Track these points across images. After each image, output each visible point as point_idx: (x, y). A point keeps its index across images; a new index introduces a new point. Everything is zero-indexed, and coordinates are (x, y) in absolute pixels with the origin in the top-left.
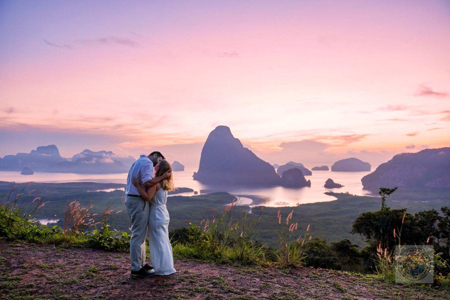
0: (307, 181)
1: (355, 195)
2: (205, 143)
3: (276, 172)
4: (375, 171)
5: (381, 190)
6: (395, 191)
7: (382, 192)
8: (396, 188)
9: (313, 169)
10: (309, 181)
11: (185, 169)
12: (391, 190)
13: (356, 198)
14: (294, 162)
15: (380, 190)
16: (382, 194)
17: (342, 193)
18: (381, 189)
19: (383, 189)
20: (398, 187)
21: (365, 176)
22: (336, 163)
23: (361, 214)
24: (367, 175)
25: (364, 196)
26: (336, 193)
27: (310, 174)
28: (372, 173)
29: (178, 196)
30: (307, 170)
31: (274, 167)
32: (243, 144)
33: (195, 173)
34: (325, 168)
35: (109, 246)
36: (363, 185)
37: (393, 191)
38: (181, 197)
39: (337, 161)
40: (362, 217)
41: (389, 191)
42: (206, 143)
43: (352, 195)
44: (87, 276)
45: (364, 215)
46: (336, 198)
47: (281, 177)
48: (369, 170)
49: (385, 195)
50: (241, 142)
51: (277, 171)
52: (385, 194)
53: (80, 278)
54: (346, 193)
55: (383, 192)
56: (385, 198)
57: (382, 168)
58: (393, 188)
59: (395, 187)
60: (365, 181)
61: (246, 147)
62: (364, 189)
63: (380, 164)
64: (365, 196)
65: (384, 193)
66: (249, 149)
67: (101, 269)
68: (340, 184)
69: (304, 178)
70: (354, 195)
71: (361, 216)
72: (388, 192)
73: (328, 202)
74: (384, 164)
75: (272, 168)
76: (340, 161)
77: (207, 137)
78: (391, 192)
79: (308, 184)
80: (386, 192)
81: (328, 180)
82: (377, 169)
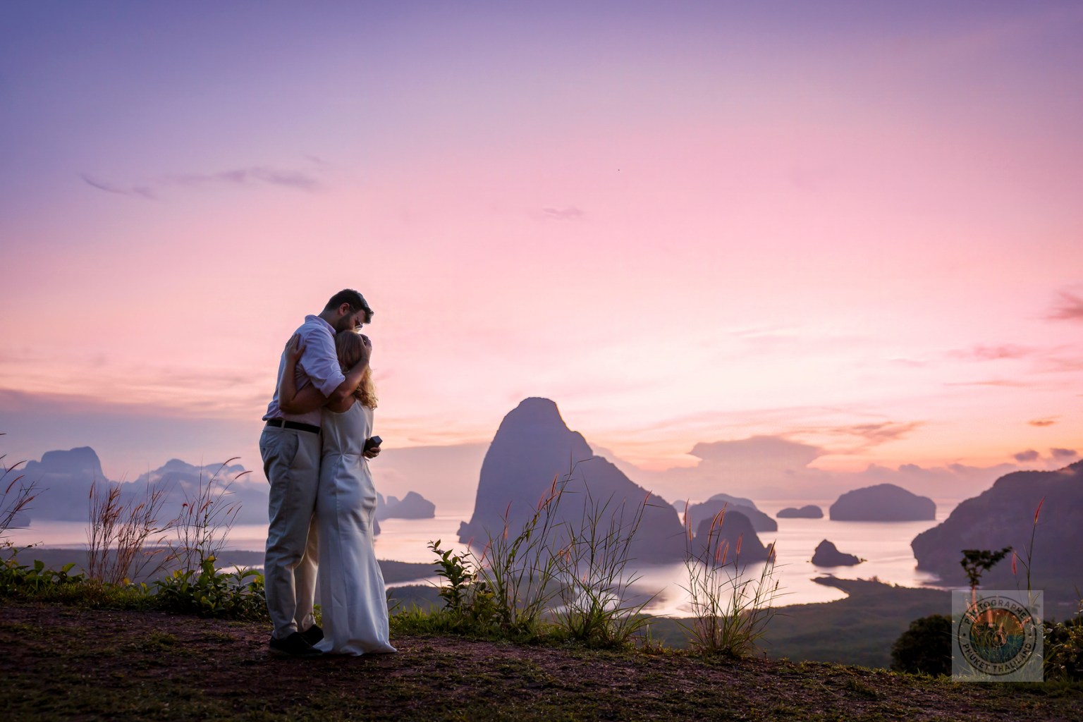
0: (766, 546)
1: (896, 585)
2: (490, 445)
3: (682, 522)
4: (947, 521)
5: (967, 556)
6: (1003, 557)
7: (969, 561)
8: (1006, 551)
9: (781, 515)
10: (771, 547)
11: (436, 513)
12: (992, 554)
13: (899, 593)
14: (730, 494)
15: (963, 556)
16: (970, 566)
17: (860, 581)
18: (965, 552)
19: (971, 551)
20: (1011, 548)
21: (920, 534)
22: (843, 498)
23: (914, 623)
24: (928, 531)
25: (919, 589)
26: (845, 581)
27: (772, 526)
28: (941, 525)
29: (417, 586)
30: (765, 515)
31: (676, 507)
32: (592, 447)
33: (463, 524)
34: (812, 513)
35: (213, 605)
36: (916, 557)
37: (998, 557)
38: (426, 588)
39: (846, 491)
40: (918, 629)
41: (987, 558)
42: (493, 443)
43: (887, 586)
44: (145, 647)
45: (921, 622)
46: (845, 592)
47: (695, 536)
48: (932, 518)
49: (979, 568)
50: (588, 441)
51: (685, 518)
52: (977, 565)
53: (123, 651)
54: (872, 580)
55: (972, 562)
56: (978, 578)
57: (965, 511)
58: (1000, 551)
59: (1006, 547)
60: (920, 546)
61: (601, 455)
62: (920, 568)
63: (961, 501)
64: (922, 587)
65: (975, 563)
66: (610, 460)
67: (188, 640)
68: (853, 555)
69: (758, 538)
70: (893, 585)
71: (912, 628)
72: (986, 561)
73: (823, 604)
74: (971, 500)
75: (671, 511)
76: (851, 493)
77: (497, 428)
78: (992, 560)
79: (768, 555)
80: (981, 559)
81: (821, 545)
82: (954, 514)
